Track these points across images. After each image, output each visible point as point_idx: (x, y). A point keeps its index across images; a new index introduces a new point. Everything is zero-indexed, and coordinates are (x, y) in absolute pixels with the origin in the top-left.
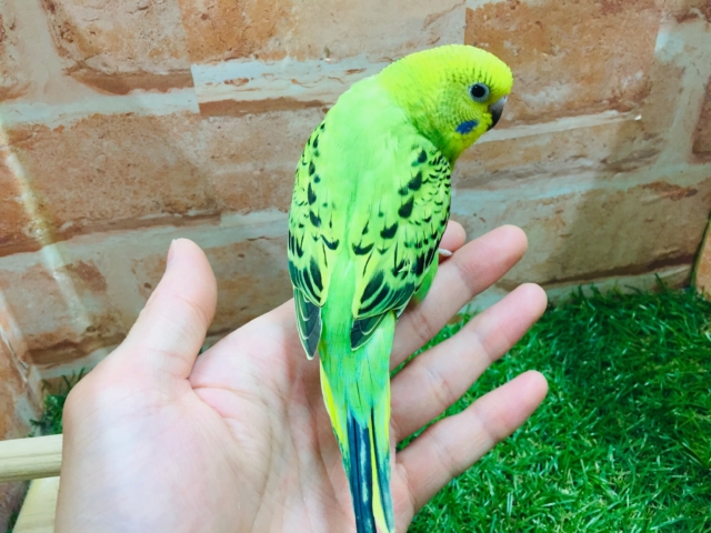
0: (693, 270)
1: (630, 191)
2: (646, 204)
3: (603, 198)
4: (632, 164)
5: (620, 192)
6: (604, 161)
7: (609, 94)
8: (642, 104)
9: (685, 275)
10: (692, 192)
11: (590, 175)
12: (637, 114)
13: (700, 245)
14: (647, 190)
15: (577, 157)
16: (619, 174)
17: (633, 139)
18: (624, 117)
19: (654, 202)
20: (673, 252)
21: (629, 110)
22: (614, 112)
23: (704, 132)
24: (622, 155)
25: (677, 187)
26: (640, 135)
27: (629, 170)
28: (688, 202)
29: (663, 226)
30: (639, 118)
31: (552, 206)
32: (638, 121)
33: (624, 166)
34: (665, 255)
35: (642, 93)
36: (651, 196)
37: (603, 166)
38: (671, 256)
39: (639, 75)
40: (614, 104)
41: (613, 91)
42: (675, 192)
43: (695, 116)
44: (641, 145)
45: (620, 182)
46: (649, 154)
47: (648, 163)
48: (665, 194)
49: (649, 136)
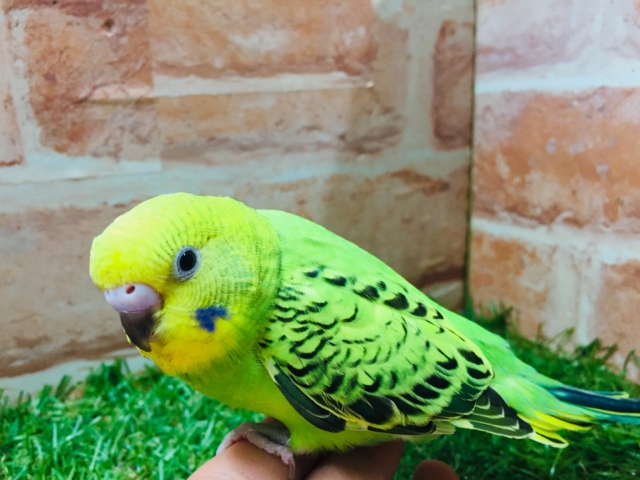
0: (465, 289)
1: (379, 180)
2: (399, 198)
3: (350, 187)
4: (374, 145)
5: (368, 181)
6: (342, 137)
7: (331, 51)
8: (371, 69)
9: (459, 295)
10: (444, 186)
11: (330, 154)
12: (368, 80)
13: (466, 257)
14: (397, 181)
15: (310, 128)
16: (362, 158)
17: (369, 112)
18: (355, 82)
19: (406, 197)
20: (440, 264)
21: (357, 73)
22: (341, 75)
23: (443, 112)
24: (362, 132)
25: (427, 179)
26: (376, 109)
27: (373, 152)
28: (443, 198)
29: (423, 228)
30: (370, 84)
31: (291, 194)
32: (371, 89)
33: (368, 146)
34: (433, 268)
35: (369, 56)
36: (402, 188)
37: (342, 144)
38: (440, 269)
39: (362, 31)
40: (341, 63)
41: (337, 48)
42: (427, 185)
43: (429, 90)
44: (379, 121)
45: (366, 168)
46: (391, 133)
47: (391, 145)
48: (416, 186)
49: (387, 110)
